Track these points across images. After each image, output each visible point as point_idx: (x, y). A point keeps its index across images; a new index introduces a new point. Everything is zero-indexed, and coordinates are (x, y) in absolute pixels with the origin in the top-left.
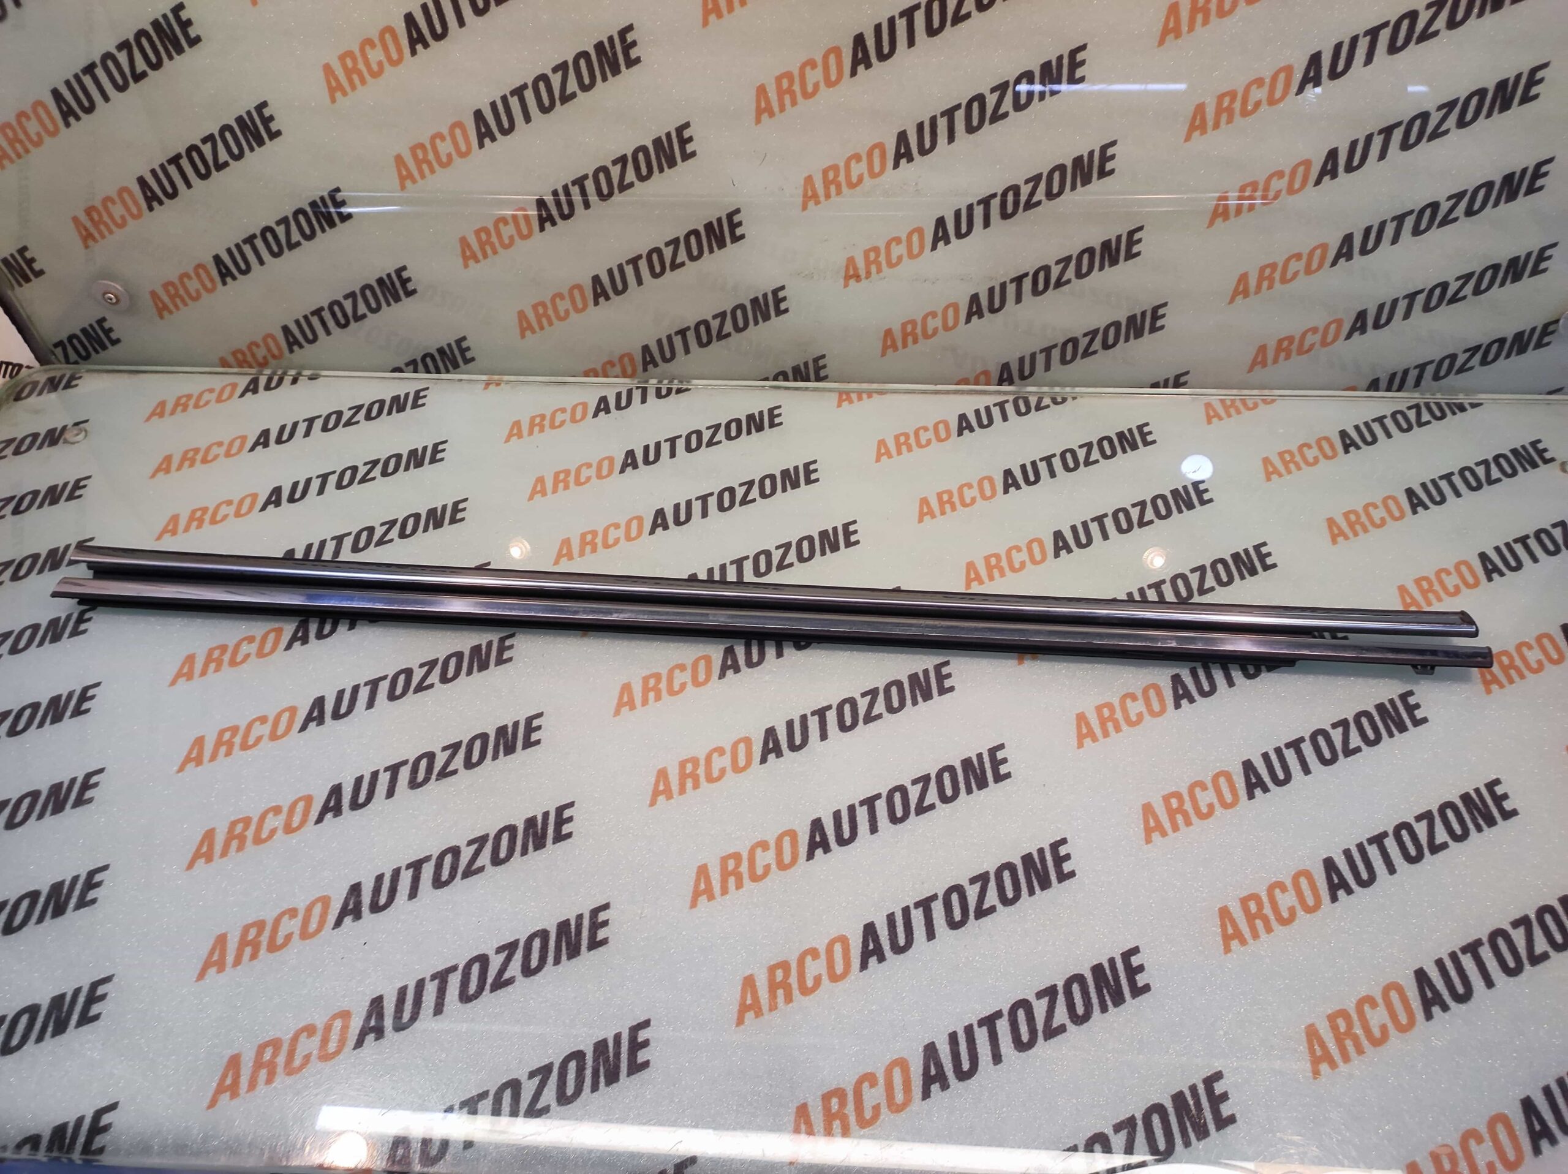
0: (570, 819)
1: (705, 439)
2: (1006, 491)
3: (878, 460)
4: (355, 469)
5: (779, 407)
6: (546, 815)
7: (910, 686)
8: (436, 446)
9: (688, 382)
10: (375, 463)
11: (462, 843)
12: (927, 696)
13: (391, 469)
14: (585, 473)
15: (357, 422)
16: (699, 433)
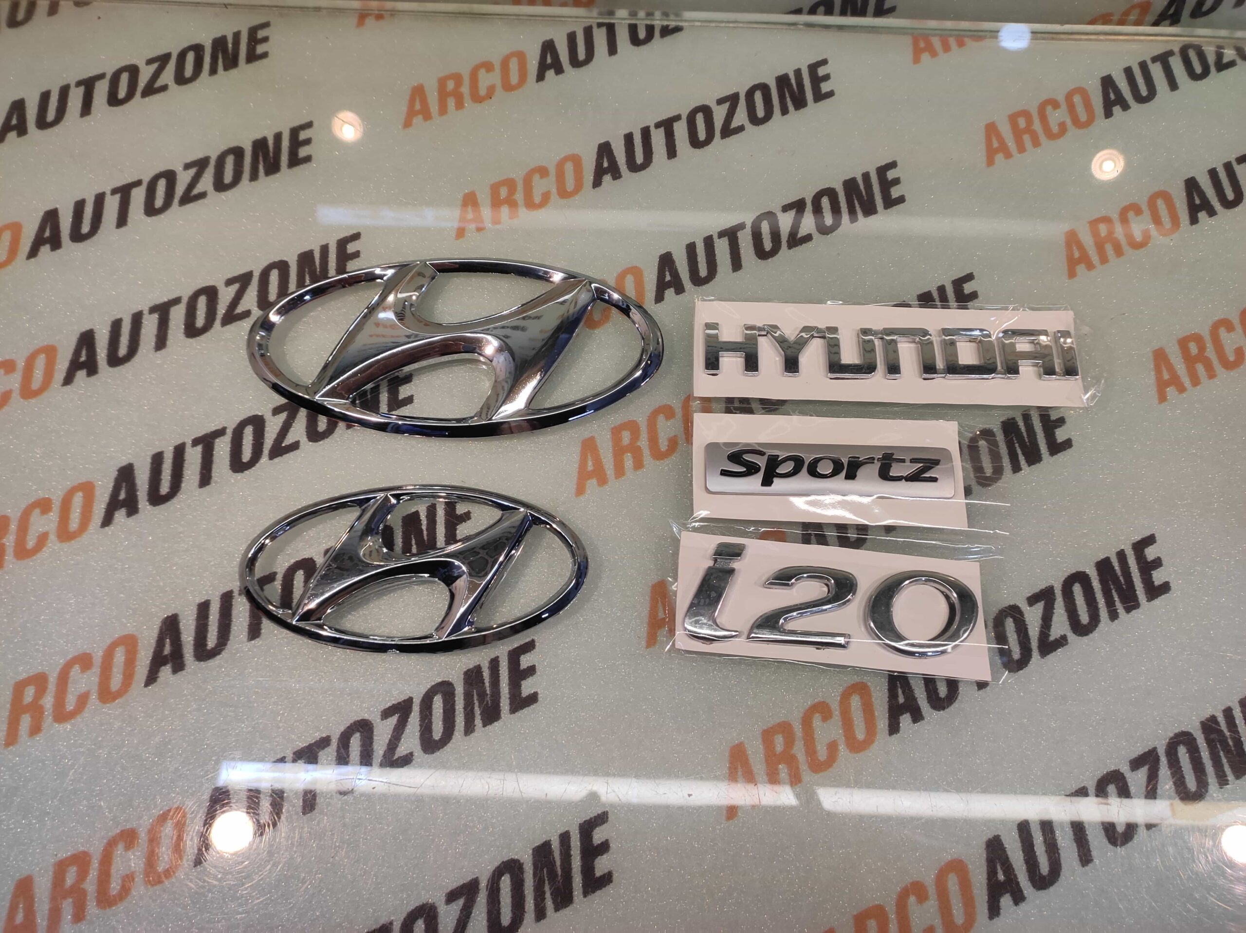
0: (604, 847)
1: (718, 123)
2: (1194, 220)
3: (990, 162)
4: (170, 176)
5: (824, 62)
6: (565, 838)
7: (1103, 581)
8: (295, 132)
9: (677, 15)
10: (201, 164)
11: (437, 898)
12: (1131, 603)
13: (228, 177)
14: (540, 186)
15: (164, 88)
16: (706, 110)
